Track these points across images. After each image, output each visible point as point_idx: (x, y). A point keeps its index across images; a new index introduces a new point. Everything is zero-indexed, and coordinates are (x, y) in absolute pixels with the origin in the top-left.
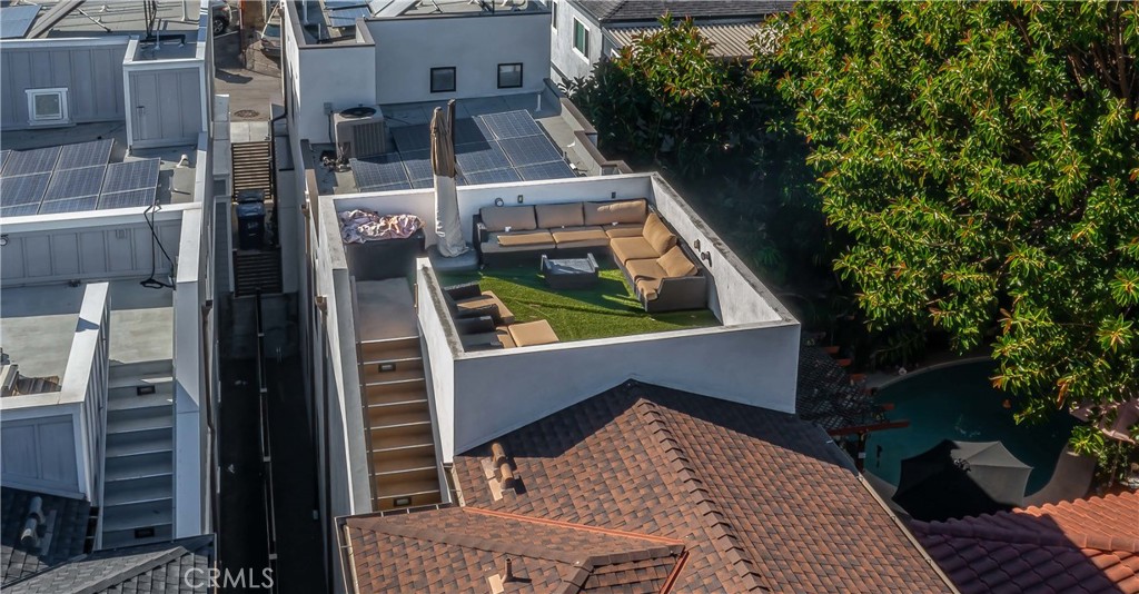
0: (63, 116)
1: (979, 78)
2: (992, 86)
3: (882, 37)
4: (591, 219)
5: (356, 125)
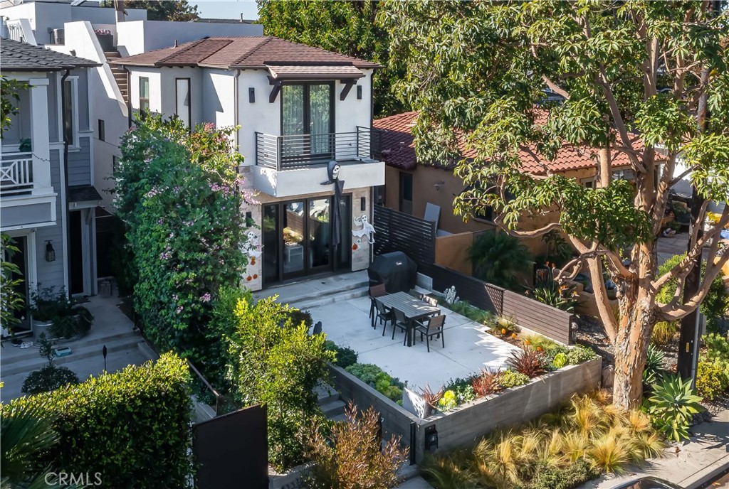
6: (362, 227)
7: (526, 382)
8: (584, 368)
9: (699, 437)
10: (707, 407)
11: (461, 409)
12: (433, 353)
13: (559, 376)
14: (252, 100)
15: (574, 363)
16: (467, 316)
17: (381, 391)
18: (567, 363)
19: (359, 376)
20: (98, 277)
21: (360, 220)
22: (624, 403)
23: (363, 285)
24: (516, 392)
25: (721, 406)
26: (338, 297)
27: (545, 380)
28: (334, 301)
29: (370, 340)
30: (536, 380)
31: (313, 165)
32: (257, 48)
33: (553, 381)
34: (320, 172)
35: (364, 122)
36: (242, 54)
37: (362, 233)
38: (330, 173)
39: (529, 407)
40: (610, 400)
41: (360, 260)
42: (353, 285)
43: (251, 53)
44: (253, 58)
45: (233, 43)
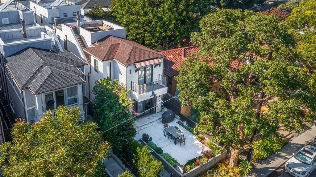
0: (8, 22)
1: (140, 7)
2: (141, 8)
3: (127, 4)
4: (96, 25)
5: (58, 20)
6: (159, 101)
7: (208, 161)
8: (222, 155)
9: (251, 174)
10: (254, 163)
11: (192, 171)
12: (182, 147)
13: (216, 158)
14: (131, 73)
15: (220, 154)
16: (190, 132)
17: (170, 163)
18: (218, 154)
19: (164, 158)
20: (87, 115)
21: (159, 99)
22: (232, 165)
23: (160, 119)
24: (205, 164)
25: (258, 163)
26: (154, 124)
27: (213, 160)
28: (152, 125)
29: (165, 142)
30: (210, 160)
31: (148, 91)
32: (131, 54)
33: (215, 159)
34: (150, 93)
35: (161, 73)
36: (127, 58)
37: (159, 102)
38: (153, 93)
39: (208, 167)
40: (229, 164)
41: (158, 109)
42: (157, 119)
43: (129, 57)
44: (130, 60)
45: (120, 45)
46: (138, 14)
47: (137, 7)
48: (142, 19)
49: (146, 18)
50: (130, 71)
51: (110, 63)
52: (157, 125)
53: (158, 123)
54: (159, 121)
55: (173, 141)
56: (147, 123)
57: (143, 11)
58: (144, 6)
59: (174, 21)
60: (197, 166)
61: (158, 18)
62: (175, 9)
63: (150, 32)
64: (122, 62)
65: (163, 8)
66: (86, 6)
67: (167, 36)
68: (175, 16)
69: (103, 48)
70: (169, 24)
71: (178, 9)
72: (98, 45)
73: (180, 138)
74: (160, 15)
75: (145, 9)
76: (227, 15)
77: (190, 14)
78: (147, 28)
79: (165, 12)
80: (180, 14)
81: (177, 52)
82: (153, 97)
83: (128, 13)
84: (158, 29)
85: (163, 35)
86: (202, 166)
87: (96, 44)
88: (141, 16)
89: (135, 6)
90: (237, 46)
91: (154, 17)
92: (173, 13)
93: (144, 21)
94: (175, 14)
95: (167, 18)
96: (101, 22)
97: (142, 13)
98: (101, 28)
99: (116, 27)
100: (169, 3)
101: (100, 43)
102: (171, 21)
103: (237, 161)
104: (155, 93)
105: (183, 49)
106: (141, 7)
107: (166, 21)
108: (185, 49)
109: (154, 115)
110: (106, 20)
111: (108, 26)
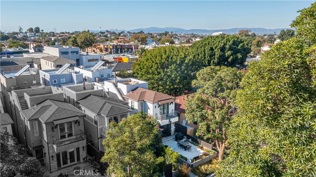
0: (65, 82)
5: (99, 79)
7: (205, 157)
8: (214, 154)
11: (196, 162)
12: (189, 152)
14: (155, 108)
17: (183, 159)
18: (212, 154)
21: (173, 126)
22: (220, 160)
23: (174, 138)
24: (204, 159)
26: (170, 141)
30: (207, 157)
31: (167, 119)
32: (155, 97)
33: (210, 157)
34: (168, 120)
35: (174, 108)
36: (153, 99)
37: (173, 128)
38: (170, 120)
39: (206, 161)
40: (218, 159)
41: (172, 133)
42: (172, 138)
43: (154, 98)
44: (155, 100)
45: (147, 92)
46: (153, 73)
47: (153, 69)
48: (156, 77)
49: (159, 76)
50: (155, 106)
51: (142, 103)
52: (172, 142)
53: (173, 141)
54: (173, 140)
55: (184, 149)
56: (166, 141)
57: (157, 71)
58: (158, 68)
59: (179, 78)
60: (199, 159)
61: (168, 75)
62: (179, 69)
63: (162, 86)
64: (150, 101)
65: (171, 69)
66: (114, 70)
67: (174, 88)
68: (179, 74)
69: (136, 94)
70: (176, 80)
71: (181, 69)
72: (132, 93)
73: (188, 147)
74: (169, 74)
75: (159, 70)
76: (211, 69)
77: (190, 72)
78: (160, 83)
79: (172, 71)
80: (183, 73)
81: (182, 98)
82: (169, 123)
83: (145, 73)
84: (168, 83)
85: (171, 88)
86: (202, 160)
87: (130, 92)
88: (156, 75)
89: (151, 68)
90: (217, 84)
91: (165, 75)
92: (177, 72)
93: (158, 78)
94: (179, 72)
95: (174, 76)
96: (130, 79)
97: (156, 73)
98: (130, 83)
99: (141, 82)
100: (175, 65)
101: (133, 92)
102: (176, 77)
103: (223, 157)
104: (171, 120)
105: (186, 95)
106: (156, 69)
107: (173, 78)
108: (187, 96)
109: (170, 137)
110: (132, 78)
111: (135, 82)
